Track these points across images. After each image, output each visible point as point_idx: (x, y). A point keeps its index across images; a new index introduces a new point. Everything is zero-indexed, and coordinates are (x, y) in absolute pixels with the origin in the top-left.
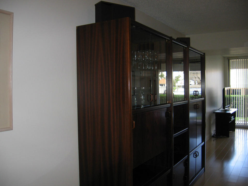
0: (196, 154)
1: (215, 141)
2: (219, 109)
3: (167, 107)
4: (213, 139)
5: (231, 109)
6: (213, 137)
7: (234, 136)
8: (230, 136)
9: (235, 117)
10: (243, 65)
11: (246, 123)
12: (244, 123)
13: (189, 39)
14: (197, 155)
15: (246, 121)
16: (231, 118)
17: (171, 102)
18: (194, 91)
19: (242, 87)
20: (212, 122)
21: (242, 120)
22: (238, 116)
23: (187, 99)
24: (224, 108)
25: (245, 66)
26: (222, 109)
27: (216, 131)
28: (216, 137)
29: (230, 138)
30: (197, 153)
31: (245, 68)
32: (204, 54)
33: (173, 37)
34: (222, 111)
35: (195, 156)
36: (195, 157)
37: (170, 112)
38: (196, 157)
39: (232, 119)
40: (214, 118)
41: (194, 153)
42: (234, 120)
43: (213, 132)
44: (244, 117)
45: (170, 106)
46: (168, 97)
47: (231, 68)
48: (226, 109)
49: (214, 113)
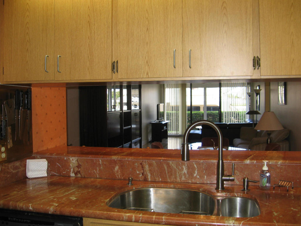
2: (155, 120)
3: (120, 112)
6: (150, 142)
9: (167, 127)
11: (177, 133)
14: (137, 144)
17: (122, 110)
18: (134, 105)
19: (174, 105)
20: (149, 131)
23: (130, 109)
25: (176, 86)
27: (152, 138)
28: (152, 142)
31: (175, 88)
34: (156, 122)
36: (135, 146)
37: (122, 115)
39: (165, 128)
40: (150, 128)
41: (135, 142)
42: (167, 130)
43: (150, 138)
45: (122, 112)
47: (165, 87)
48: (159, 120)
49: (150, 123)
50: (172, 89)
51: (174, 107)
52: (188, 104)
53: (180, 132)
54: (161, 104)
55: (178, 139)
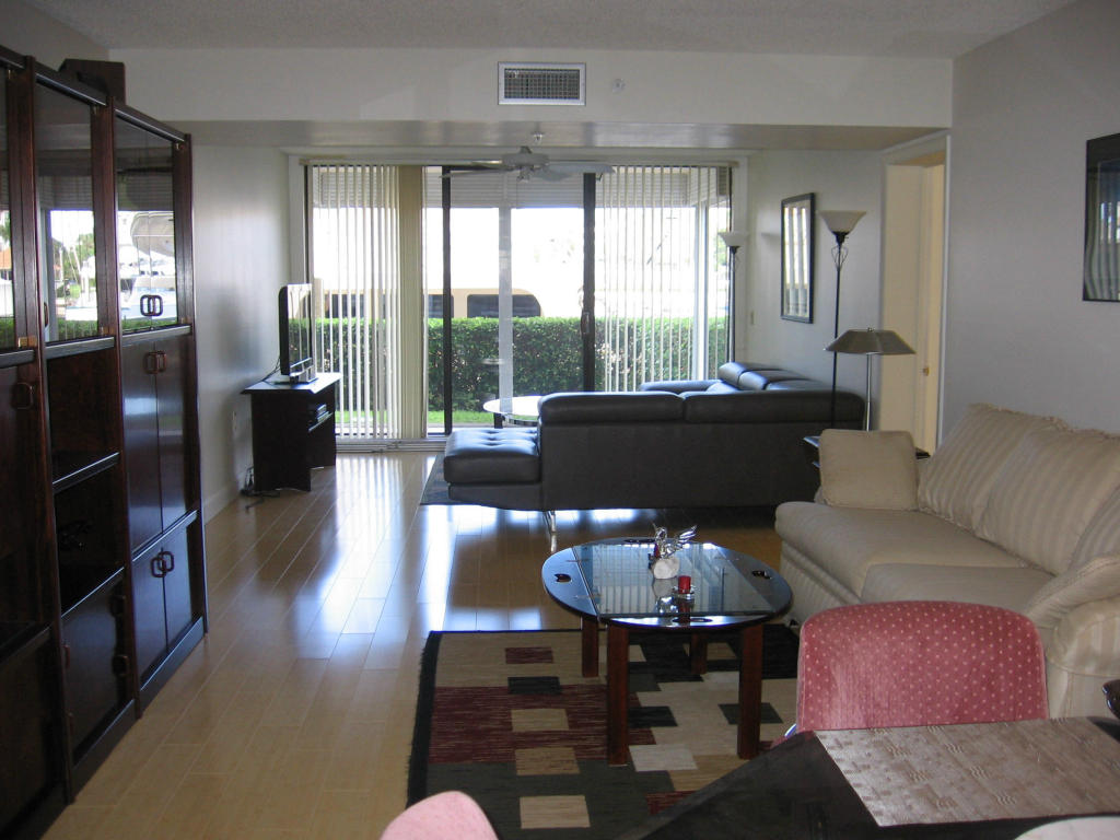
0: (164, 563)
1: (252, 510)
2: (266, 374)
3: (18, 361)
4: (243, 503)
5: (318, 375)
6: (245, 493)
7: (333, 485)
8: (313, 485)
9: (332, 408)
10: (363, 192)
11: (378, 431)
12: (371, 431)
13: (118, 69)
14: (169, 566)
15: (378, 423)
16: (316, 413)
17: (34, 342)
18: (143, 298)
19: (360, 287)
20: (236, 434)
21: (363, 420)
22: (347, 408)
23: (112, 332)
24: (285, 370)
25: (371, 196)
26: (279, 377)
27: (255, 472)
28: (256, 495)
29: (312, 493)
30: (167, 558)
31: (363, 206)
32: (187, 137)
33: (38, 60)
34: (277, 383)
35: (158, 572)
36: (158, 576)
37: (32, 384)
38: (163, 576)
39: (323, 415)
40: (244, 417)
41: (155, 555)
42: (331, 422)
43: (244, 472)
44: (372, 408)
45: (31, 358)
46: (24, 319)
47: (316, 201)
48: (293, 375)
49: (246, 392)
50: (351, 210)
51: (362, 297)
52: (433, 285)
53: (392, 428)
54: (297, 287)
55: (386, 461)
